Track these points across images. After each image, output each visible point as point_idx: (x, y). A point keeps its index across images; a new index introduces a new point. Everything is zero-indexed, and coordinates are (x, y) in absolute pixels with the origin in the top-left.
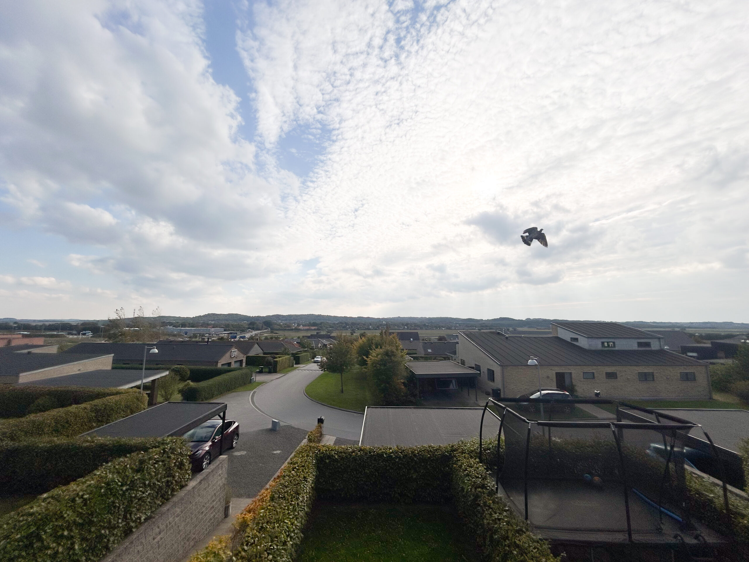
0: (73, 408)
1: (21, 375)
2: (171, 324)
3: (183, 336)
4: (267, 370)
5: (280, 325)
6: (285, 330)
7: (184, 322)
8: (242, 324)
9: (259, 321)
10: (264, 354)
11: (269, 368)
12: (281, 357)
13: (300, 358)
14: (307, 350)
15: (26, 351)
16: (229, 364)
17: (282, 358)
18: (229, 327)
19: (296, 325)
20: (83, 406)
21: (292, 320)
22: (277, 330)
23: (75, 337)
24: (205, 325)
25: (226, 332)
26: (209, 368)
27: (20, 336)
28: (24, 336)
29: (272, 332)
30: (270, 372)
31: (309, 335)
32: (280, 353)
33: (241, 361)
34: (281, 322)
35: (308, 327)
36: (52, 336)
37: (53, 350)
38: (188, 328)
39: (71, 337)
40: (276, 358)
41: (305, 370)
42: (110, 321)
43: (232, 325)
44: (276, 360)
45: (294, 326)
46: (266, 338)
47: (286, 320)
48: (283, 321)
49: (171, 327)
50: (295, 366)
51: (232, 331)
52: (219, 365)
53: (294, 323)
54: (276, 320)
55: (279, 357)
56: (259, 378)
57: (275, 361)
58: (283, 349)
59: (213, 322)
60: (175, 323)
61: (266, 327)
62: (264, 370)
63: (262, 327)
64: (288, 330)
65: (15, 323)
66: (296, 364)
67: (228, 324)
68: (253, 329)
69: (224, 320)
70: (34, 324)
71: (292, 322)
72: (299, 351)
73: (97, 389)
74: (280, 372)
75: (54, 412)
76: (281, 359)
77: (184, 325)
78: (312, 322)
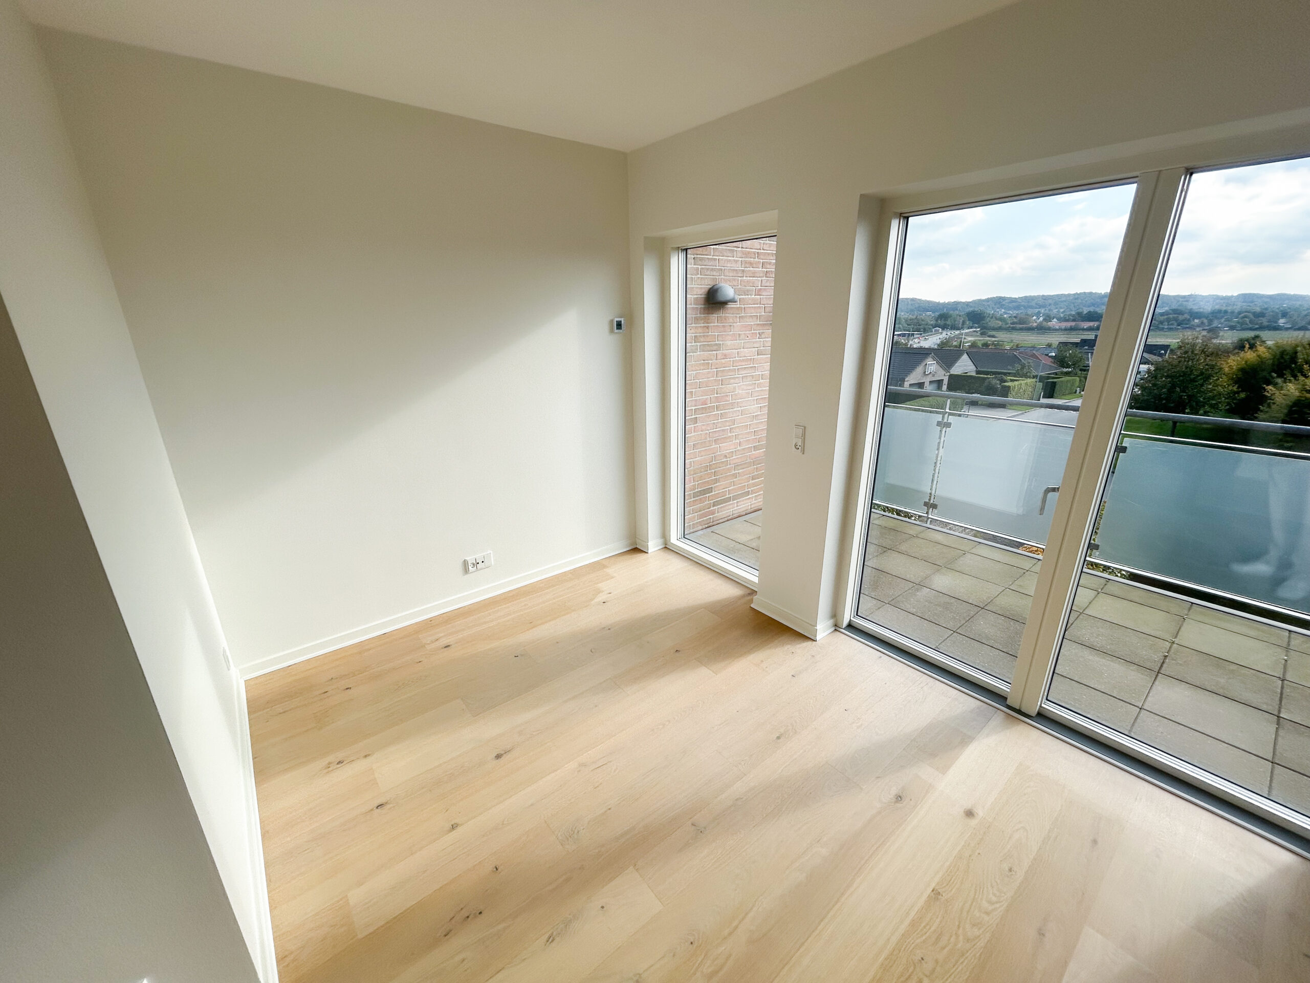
4: (987, 402)
5: (1001, 319)
6: (1014, 329)
8: (923, 318)
9: (958, 313)
10: (979, 372)
12: (1018, 380)
13: (1056, 387)
14: (1071, 372)
16: (921, 385)
17: (1020, 382)
19: (1041, 319)
21: (1031, 307)
22: (994, 329)
29: (982, 334)
31: (1077, 340)
33: (940, 383)
34: (1005, 313)
35: (1073, 324)
40: (1006, 381)
43: (906, 320)
44: (1005, 384)
45: (1036, 321)
46: (975, 345)
47: (1017, 308)
48: (1010, 309)
50: (1042, 400)
51: (905, 330)
52: (906, 385)
53: (1038, 314)
54: (994, 309)
55: (1012, 381)
57: (1006, 387)
58: (1017, 366)
61: (971, 323)
63: (964, 323)
64: (1021, 329)
66: (1047, 396)
68: (944, 327)
71: (1030, 311)
72: (1054, 374)
76: (1016, 383)
78: (1085, 311)
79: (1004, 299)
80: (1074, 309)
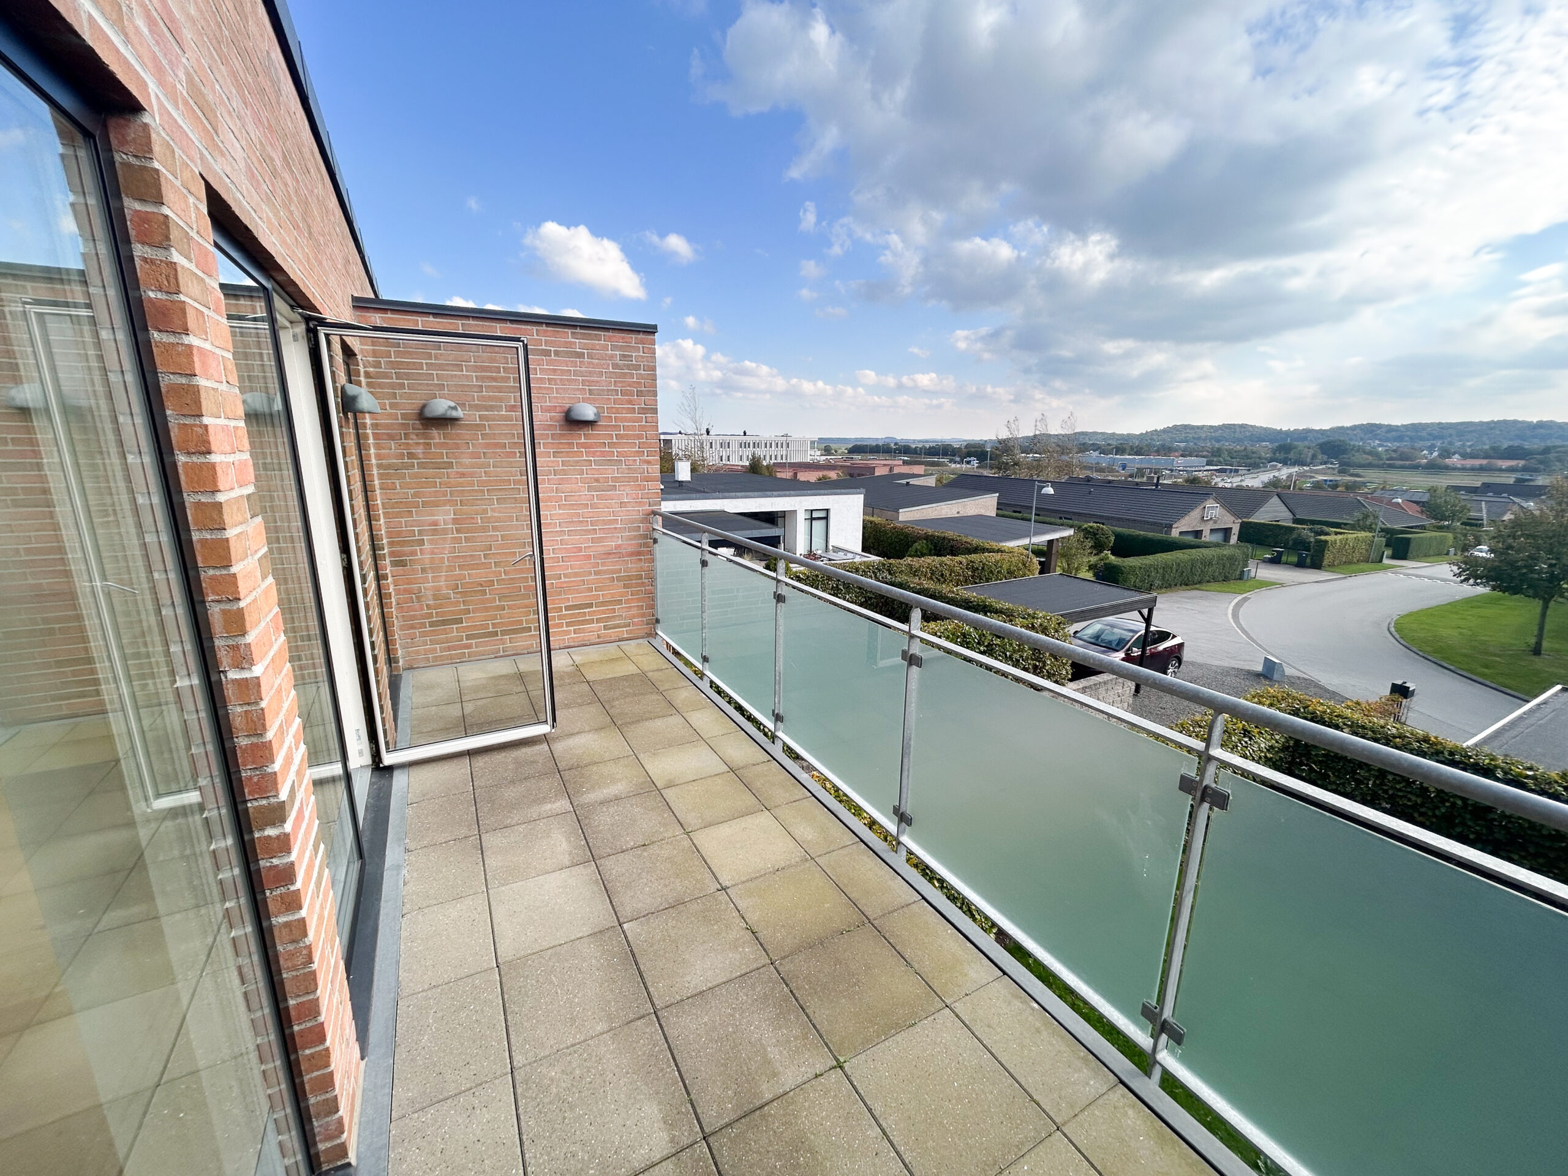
0: (947, 559)
1: (901, 510)
2: (1096, 447)
3: (1118, 472)
4: (1294, 559)
5: (1373, 453)
6: (1391, 466)
7: (1122, 446)
8: (1255, 449)
9: (1306, 443)
10: (1296, 521)
11: (1300, 556)
12: (1344, 533)
13: (1413, 545)
14: (1448, 527)
15: (904, 482)
16: (1198, 534)
17: (1345, 536)
18: (1220, 456)
19: (1436, 454)
20: (958, 558)
21: (1422, 439)
22: (1361, 466)
23: (958, 466)
24: (1166, 450)
25: (1212, 468)
26: (1150, 535)
27: (901, 462)
28: (905, 463)
29: (1342, 472)
30: (1301, 565)
31: (1478, 484)
32: (1346, 524)
33: (1227, 532)
34: (1380, 446)
35: (1484, 462)
36: (933, 464)
37: (931, 482)
38: (1128, 457)
39: (953, 466)
40: (1327, 534)
41: (1417, 576)
42: (1000, 442)
43: (1230, 452)
44: (1323, 538)
45: (1426, 456)
46: (1317, 486)
47: (1400, 439)
48: (1387, 440)
49: (1096, 453)
50: (1386, 561)
51: (1226, 465)
52: (1175, 533)
53: (1431, 449)
54: (1362, 439)
55: (1336, 533)
56: (1266, 573)
57: (1321, 541)
58: (1357, 515)
59: (1182, 445)
60: (1104, 445)
61: (1325, 457)
62: (1284, 558)
63: (1314, 457)
64: (1403, 467)
65: (896, 444)
66: (1394, 557)
67: (1219, 450)
68: (1285, 462)
69: (1211, 439)
70: (913, 446)
71: (1418, 444)
72: (1416, 527)
73: (976, 541)
74: (1332, 567)
75: (929, 560)
76: (1340, 537)
77: (1120, 450)
78: (1505, 445)
79: (1379, 426)
80: (1488, 442)
